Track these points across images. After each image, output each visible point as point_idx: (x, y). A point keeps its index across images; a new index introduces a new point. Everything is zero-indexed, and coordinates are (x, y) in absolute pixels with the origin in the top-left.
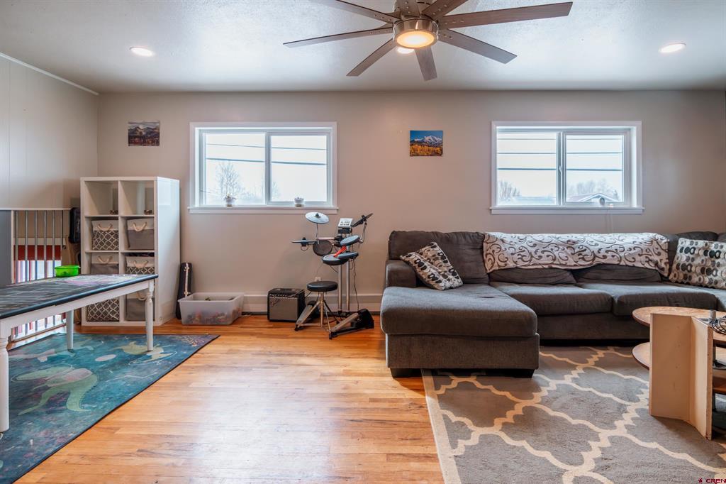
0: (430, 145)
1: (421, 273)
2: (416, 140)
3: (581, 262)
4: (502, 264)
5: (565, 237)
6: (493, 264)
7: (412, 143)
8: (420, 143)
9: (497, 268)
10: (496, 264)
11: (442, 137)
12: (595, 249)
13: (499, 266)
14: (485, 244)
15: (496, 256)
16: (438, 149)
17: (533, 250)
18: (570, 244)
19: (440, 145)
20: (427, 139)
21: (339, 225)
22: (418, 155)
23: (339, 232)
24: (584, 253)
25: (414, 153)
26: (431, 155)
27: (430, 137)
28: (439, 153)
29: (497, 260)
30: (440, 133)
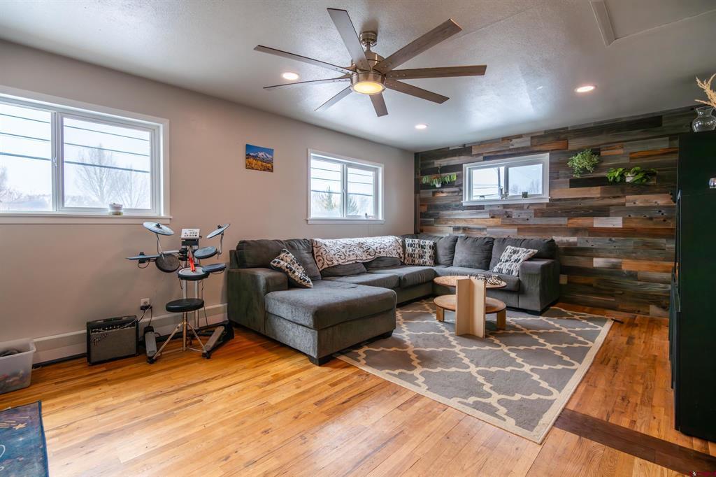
0: (263, 160)
1: (293, 277)
2: (251, 154)
3: (369, 257)
4: (330, 263)
5: (357, 240)
6: (323, 263)
7: (248, 156)
8: (255, 158)
9: (327, 266)
10: (325, 263)
11: (272, 155)
12: (374, 247)
13: (328, 265)
14: (315, 249)
15: (325, 257)
16: (269, 165)
17: (344, 250)
18: (361, 245)
19: (271, 162)
20: (261, 154)
21: (183, 236)
22: (253, 169)
23: (184, 244)
24: (369, 251)
25: (249, 166)
26: (264, 170)
27: (263, 153)
28: (270, 170)
29: (325, 260)
30: (270, 151)
